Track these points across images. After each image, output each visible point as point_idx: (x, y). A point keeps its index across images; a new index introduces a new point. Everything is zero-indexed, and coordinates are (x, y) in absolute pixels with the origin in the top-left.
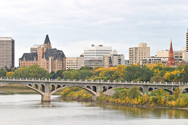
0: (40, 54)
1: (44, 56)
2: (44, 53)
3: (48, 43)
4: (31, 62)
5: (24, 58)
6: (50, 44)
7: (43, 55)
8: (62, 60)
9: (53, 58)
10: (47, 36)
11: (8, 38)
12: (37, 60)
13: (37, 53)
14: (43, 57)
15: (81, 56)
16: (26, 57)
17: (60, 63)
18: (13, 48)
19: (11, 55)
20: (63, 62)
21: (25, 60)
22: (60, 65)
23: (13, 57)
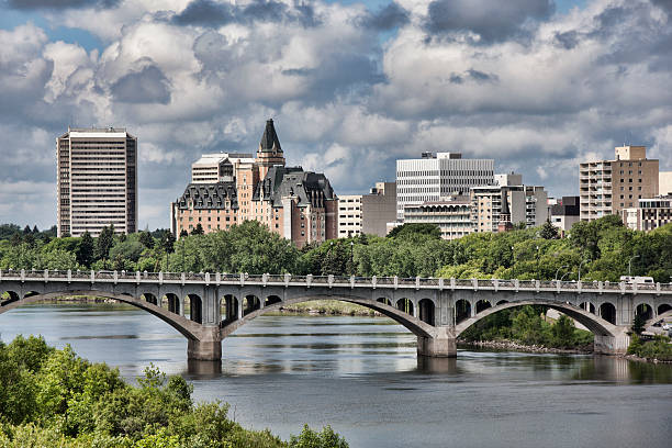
0: (245, 185)
1: (262, 193)
2: (261, 182)
3: (274, 149)
4: (214, 214)
5: (191, 200)
7: (258, 189)
8: (325, 207)
9: (296, 201)
10: (270, 124)
11: (111, 131)
12: (234, 207)
13: (233, 184)
14: (256, 197)
15: (374, 191)
16: (197, 196)
17: (318, 218)
18: (132, 165)
19: (124, 190)
20: (329, 214)
21: (192, 208)
22: (319, 226)
23: (132, 197)
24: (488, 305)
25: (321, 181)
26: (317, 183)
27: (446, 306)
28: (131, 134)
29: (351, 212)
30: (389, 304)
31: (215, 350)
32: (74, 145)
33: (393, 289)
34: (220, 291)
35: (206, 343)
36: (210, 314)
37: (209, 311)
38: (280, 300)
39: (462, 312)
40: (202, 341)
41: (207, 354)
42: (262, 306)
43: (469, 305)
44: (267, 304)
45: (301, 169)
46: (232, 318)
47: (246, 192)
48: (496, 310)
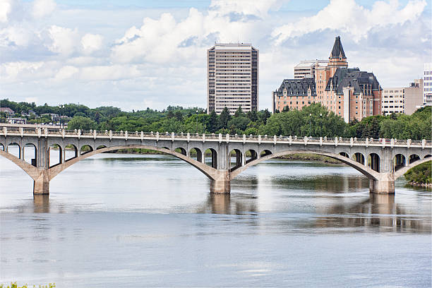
0: (321, 80)
1: (331, 86)
2: (331, 78)
3: (341, 56)
4: (300, 99)
5: (285, 90)
6: (344, 57)
7: (329, 83)
8: (373, 95)
9: (353, 91)
10: (338, 40)
11: (242, 45)
12: (314, 94)
13: (313, 79)
14: (328, 88)
15: (413, 84)
16: (289, 88)
17: (368, 102)
18: (255, 68)
19: (249, 85)
20: (376, 100)
21: (286, 95)
22: (368, 107)
23: (255, 89)
24: (418, 158)
25: (371, 78)
26: (368, 79)
27: (387, 159)
28: (255, 48)
29: (397, 99)
30: (348, 157)
31: (225, 186)
32: (218, 54)
33: (350, 146)
34: (229, 146)
35: (219, 182)
36: (223, 162)
37: (222, 160)
38: (271, 153)
39: (400, 162)
40: (217, 181)
41: (220, 189)
42: (258, 157)
43: (404, 158)
44: (262, 156)
45: (358, 70)
46: (239, 165)
47: (321, 85)
48: (423, 161)
